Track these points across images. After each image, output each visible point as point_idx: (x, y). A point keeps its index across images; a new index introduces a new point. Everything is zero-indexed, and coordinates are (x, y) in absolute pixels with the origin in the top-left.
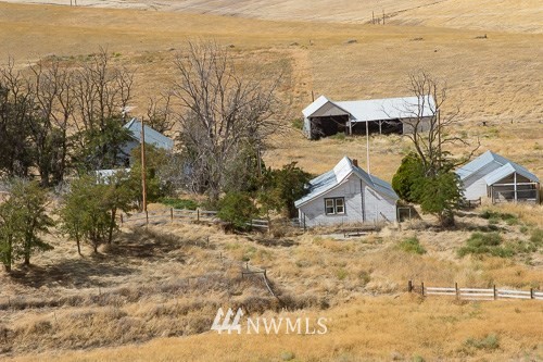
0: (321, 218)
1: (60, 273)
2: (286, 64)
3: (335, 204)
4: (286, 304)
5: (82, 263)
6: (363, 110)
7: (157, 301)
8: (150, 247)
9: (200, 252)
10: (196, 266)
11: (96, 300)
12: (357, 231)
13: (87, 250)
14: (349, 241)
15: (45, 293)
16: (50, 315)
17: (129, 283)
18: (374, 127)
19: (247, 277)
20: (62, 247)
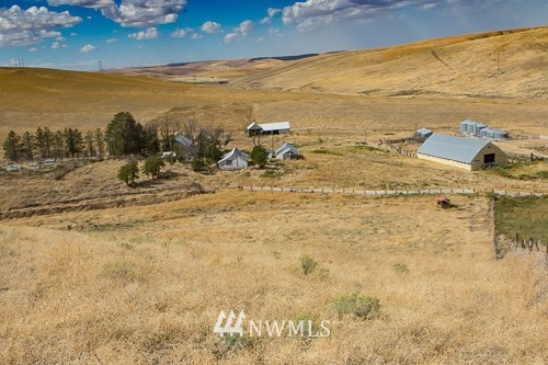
0: (226, 166)
1: (142, 184)
2: (251, 109)
3: (229, 162)
4: (203, 192)
5: (149, 182)
6: (266, 127)
7: (167, 192)
8: (169, 176)
9: (183, 177)
10: (182, 181)
11: (150, 192)
12: (235, 169)
13: (151, 177)
14: (230, 173)
15: (136, 190)
16: (137, 196)
17: (160, 187)
18: (269, 133)
19: (194, 185)
20: (142, 177)
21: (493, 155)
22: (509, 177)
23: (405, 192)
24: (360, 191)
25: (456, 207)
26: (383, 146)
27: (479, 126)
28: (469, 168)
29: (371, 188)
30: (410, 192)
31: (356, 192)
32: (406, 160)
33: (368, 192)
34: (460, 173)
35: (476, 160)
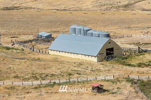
21: (112, 49)
22: (129, 65)
23: (57, 82)
24: (17, 83)
25: (107, 91)
26: (16, 46)
27: (86, 28)
28: (95, 60)
29: (25, 79)
30: (62, 81)
31: (15, 83)
32: (41, 56)
33: (26, 83)
34: (90, 64)
35: (100, 54)
